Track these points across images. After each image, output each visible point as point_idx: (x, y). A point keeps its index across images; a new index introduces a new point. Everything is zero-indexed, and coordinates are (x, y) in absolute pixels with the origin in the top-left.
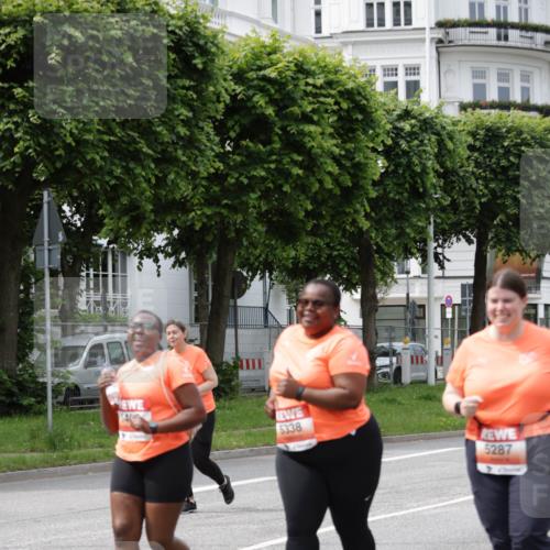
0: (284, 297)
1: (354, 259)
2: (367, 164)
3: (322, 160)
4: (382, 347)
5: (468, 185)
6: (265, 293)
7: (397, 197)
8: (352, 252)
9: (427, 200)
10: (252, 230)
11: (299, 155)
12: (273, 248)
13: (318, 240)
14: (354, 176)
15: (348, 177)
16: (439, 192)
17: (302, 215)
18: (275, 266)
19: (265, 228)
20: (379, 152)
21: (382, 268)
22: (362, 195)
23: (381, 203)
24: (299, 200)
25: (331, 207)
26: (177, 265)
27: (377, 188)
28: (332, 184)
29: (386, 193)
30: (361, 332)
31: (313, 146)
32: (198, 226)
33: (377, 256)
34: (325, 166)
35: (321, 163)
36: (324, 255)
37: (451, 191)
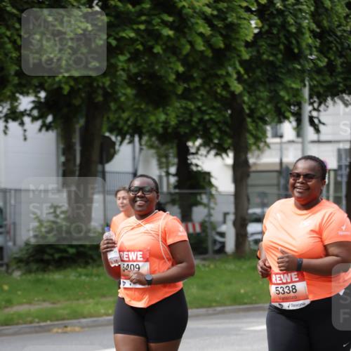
0: (154, 163)
1: (225, 123)
2: (240, 24)
3: (193, 20)
4: (254, 214)
5: (346, 45)
6: (134, 158)
7: (271, 58)
8: (224, 116)
9: (302, 61)
10: (120, 94)
11: (170, 15)
12: (143, 113)
13: (189, 103)
14: (226, 38)
15: (220, 38)
16: (315, 53)
17: (172, 77)
18: (144, 130)
19: (134, 92)
20: (252, 12)
21: (254, 132)
22: (234, 57)
23: (254, 65)
24: (170, 63)
25: (203, 70)
26: (44, 129)
27: (250, 49)
28: (204, 46)
29: (260, 54)
30: (232, 199)
31: (184, 6)
32: (66, 89)
33: (249, 120)
34: (196, 27)
35: (193, 24)
36: (195, 119)
37: (328, 52)
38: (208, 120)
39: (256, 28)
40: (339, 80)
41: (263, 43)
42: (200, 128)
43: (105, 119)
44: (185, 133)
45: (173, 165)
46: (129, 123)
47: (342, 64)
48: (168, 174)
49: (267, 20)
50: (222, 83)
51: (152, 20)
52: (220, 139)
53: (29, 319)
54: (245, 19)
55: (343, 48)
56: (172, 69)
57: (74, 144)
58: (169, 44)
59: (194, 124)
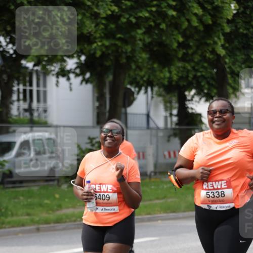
0: (162, 107)
1: (213, 78)
2: (223, 7)
3: (190, 4)
6: (147, 103)
7: (245, 32)
8: (211, 73)
10: (138, 58)
12: (155, 71)
13: (187, 65)
14: (213, 17)
15: (209, 17)
17: (175, 45)
18: (155, 83)
19: (148, 56)
21: (233, 85)
22: (218, 31)
23: (233, 37)
24: (173, 35)
25: (197, 40)
26: (84, 83)
27: (230, 25)
28: (198, 23)
29: (237, 29)
32: (98, 54)
33: (229, 76)
34: (192, 9)
35: (190, 7)
36: (191, 76)
38: (200, 76)
39: (235, 9)
41: (240, 21)
42: (194, 82)
43: (127, 75)
44: (184, 85)
45: (175, 108)
46: (145, 79)
48: (171, 115)
50: (210, 49)
51: (161, 4)
52: (209, 89)
53: (74, 219)
54: (227, 3)
56: (175, 39)
57: (105, 93)
58: (173, 21)
59: (190, 79)
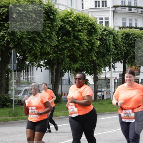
0: (74, 77)
1: (92, 67)
2: (95, 43)
4: (99, 90)
6: (69, 76)
7: (103, 51)
8: (91, 65)
9: (111, 52)
10: (65, 60)
11: (78, 40)
12: (71, 65)
13: (83, 62)
14: (92, 46)
15: (90, 46)
16: (114, 50)
17: (78, 56)
18: (71, 69)
19: (69, 59)
20: (98, 40)
21: (99, 69)
22: (94, 51)
25: (86, 54)
26: (46, 69)
28: (86, 48)
29: (100, 50)
30: (93, 86)
31: (81, 38)
32: (52, 59)
34: (84, 43)
37: (117, 50)
40: (120, 56)
42: (85, 68)
44: (82, 70)
46: (68, 67)
47: (120, 53)
49: (102, 42)
51: (73, 41)
54: (96, 41)
55: (120, 49)
56: (78, 54)
57: (54, 72)
58: (78, 47)
59: (84, 67)
